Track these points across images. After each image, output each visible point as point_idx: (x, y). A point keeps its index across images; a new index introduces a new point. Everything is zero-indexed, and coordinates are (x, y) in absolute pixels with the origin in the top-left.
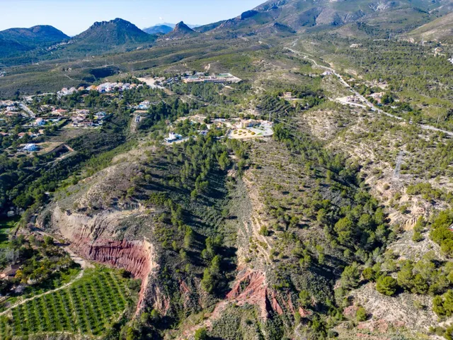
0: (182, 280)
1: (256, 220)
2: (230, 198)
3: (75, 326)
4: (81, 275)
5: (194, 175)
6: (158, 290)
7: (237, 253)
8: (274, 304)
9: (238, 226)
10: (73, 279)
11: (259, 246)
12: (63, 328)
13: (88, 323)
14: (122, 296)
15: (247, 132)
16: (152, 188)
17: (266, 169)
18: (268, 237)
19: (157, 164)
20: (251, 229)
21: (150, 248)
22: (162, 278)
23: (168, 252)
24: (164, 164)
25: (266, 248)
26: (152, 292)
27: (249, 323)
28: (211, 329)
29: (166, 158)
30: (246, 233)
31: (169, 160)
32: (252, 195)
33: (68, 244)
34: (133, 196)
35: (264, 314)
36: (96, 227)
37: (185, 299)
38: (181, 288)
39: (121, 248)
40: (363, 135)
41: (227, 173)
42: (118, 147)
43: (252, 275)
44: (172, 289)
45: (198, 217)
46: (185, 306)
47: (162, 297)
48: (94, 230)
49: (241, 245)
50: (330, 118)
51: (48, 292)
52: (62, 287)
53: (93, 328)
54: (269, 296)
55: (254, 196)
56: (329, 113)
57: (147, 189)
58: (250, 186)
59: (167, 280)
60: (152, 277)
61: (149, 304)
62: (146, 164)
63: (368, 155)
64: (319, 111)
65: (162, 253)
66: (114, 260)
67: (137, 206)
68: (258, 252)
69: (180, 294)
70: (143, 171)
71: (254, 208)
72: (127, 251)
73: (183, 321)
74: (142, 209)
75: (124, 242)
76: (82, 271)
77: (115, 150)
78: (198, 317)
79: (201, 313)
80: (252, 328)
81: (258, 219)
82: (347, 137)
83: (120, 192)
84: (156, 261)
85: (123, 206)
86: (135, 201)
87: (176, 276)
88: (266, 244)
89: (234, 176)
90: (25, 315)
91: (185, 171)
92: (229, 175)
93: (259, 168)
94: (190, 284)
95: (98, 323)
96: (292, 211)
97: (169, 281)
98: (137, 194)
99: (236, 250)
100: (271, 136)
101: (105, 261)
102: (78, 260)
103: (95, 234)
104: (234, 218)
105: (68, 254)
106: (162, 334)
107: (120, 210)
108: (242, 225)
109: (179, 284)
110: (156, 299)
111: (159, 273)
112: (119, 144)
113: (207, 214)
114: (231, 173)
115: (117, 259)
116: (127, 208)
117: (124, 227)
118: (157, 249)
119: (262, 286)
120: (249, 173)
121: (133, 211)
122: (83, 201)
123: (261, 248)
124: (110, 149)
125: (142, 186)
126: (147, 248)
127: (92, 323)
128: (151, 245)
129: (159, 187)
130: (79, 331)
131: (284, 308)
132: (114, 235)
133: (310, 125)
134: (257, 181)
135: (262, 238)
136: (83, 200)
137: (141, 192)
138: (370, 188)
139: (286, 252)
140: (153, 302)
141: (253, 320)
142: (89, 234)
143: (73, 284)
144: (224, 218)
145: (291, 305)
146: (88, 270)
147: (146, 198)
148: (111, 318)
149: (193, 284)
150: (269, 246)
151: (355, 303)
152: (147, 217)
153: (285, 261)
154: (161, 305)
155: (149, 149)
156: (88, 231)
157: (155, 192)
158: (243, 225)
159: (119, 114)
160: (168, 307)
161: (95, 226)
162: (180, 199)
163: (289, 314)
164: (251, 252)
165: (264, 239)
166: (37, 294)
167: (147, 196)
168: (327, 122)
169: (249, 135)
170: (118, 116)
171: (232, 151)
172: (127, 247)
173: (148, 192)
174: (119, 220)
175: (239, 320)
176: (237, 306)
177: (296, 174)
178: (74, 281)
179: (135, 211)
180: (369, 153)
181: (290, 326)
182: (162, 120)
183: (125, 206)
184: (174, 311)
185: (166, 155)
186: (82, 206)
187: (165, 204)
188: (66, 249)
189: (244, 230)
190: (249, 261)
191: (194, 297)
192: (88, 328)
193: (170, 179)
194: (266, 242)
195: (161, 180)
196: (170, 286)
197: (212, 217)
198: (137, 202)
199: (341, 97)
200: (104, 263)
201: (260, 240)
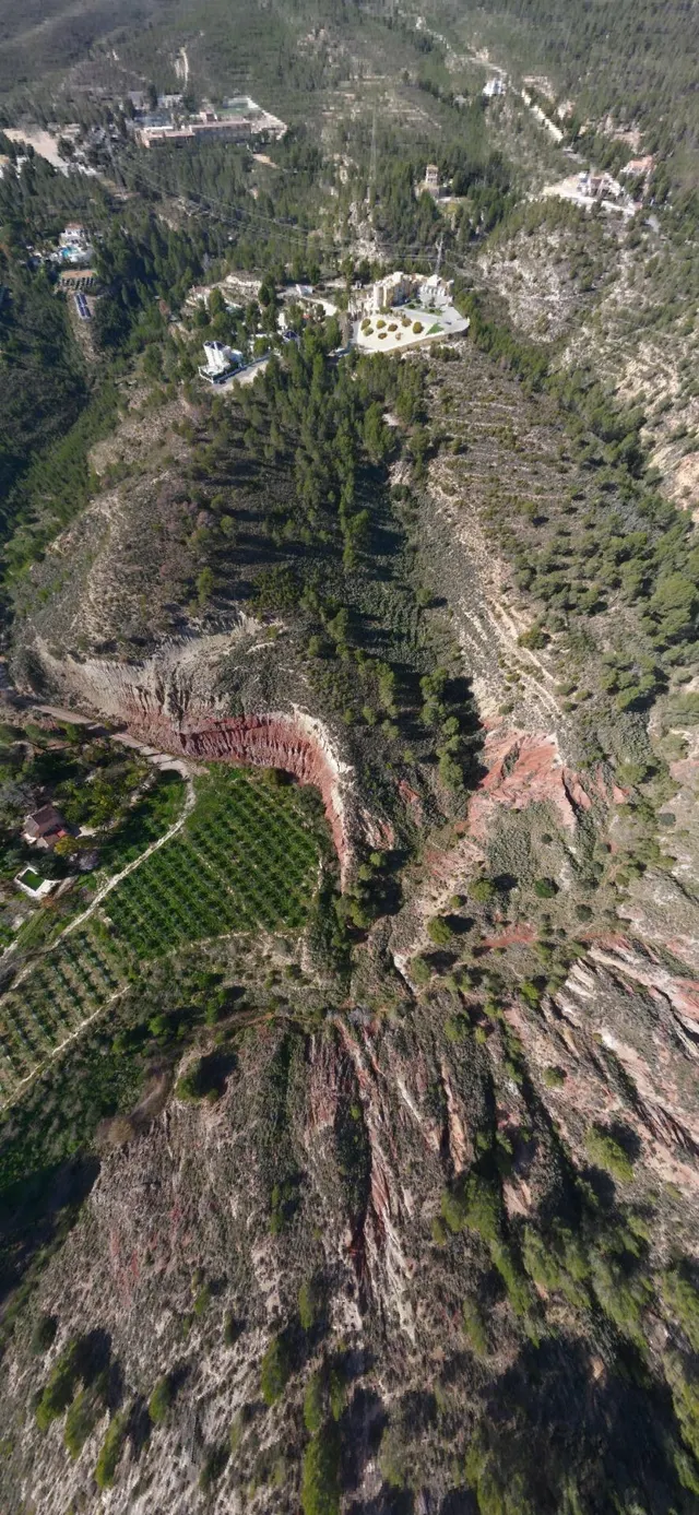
0: (400, 780)
1: (499, 608)
2: (415, 549)
3: (247, 918)
4: (192, 798)
5: (331, 496)
6: (366, 813)
7: (471, 689)
8: (577, 792)
9: (455, 623)
10: (182, 810)
11: (524, 674)
12: (226, 927)
13: (267, 906)
14: (299, 831)
15: (399, 322)
16: (250, 559)
17: (478, 453)
18: (539, 652)
19: (228, 471)
20: (490, 631)
21: (316, 727)
22: (367, 791)
23: (359, 731)
24: (247, 467)
25: (540, 679)
26: (357, 822)
27: (547, 839)
28: (487, 865)
29: (240, 444)
30: (480, 642)
31: (252, 454)
32: (464, 537)
33: (122, 728)
34: (216, 592)
35: (569, 819)
36: (167, 692)
37: (415, 810)
38: (401, 794)
39: (246, 729)
40: (648, 316)
41: (389, 474)
42: (81, 420)
43: (522, 739)
44: (389, 803)
45: (373, 618)
46: (418, 824)
47: (377, 822)
48: (167, 699)
49: (480, 674)
50: (558, 261)
51: (149, 852)
52: (170, 834)
53: (284, 913)
54: (567, 781)
55: (471, 537)
56: (553, 241)
57: (240, 562)
58: (453, 510)
59: (374, 789)
60: (349, 795)
61: (359, 843)
62: (200, 475)
63: (663, 383)
64: (523, 238)
65: (347, 737)
66: (240, 750)
67: (237, 619)
68: (523, 688)
69: (404, 807)
70: (204, 504)
71: (482, 575)
72: (261, 731)
73: (422, 847)
74: (253, 625)
75: (247, 718)
76: (189, 785)
77: (78, 427)
78: (445, 834)
79: (447, 828)
80: (553, 847)
81: (503, 604)
82: (610, 326)
83: (178, 587)
84: (342, 759)
85: (204, 626)
86: (227, 607)
87: (388, 775)
88: (539, 670)
89: (406, 482)
90: (135, 912)
91: (307, 490)
92: (395, 480)
93: (462, 450)
94: (414, 780)
95: (288, 903)
96: (571, 573)
97: (381, 791)
98: (222, 582)
99: (469, 681)
100: (465, 334)
101: (221, 754)
102: (167, 763)
103: (174, 707)
104: (441, 602)
105: (137, 751)
106: (397, 881)
107: (198, 635)
108: (466, 621)
109: (397, 789)
110: (367, 828)
111: (360, 783)
112: (80, 409)
113: (386, 606)
114: (399, 477)
115: (244, 748)
116: (217, 630)
117: (230, 681)
118: (335, 729)
119: (554, 766)
120: (439, 468)
121: (233, 633)
122: (91, 623)
123: (528, 680)
124: (65, 428)
125: (221, 555)
126: (311, 729)
127: (276, 904)
128: (318, 721)
129: (265, 551)
130: (261, 926)
131: (592, 794)
132: (219, 706)
133: (504, 293)
134: (468, 495)
135: (525, 655)
136: (92, 620)
137: (229, 575)
138: (661, 479)
139: (585, 685)
140: (363, 834)
141: (551, 832)
142: (160, 707)
143: (188, 822)
144: (421, 608)
145: (602, 787)
146: (200, 783)
147: (247, 592)
148: (304, 884)
149: (421, 779)
150: (544, 672)
151: (691, 755)
152: (275, 650)
153: (587, 704)
154: (378, 835)
155: (169, 414)
156: (155, 702)
157: (261, 568)
158: (468, 620)
159: (24, 290)
160: (391, 835)
161: (162, 688)
162: (324, 578)
163: (600, 803)
164: (509, 689)
165: (533, 658)
166: (129, 860)
167: (248, 585)
168: (553, 276)
169: (409, 337)
170: (22, 297)
171: (381, 399)
172: (259, 726)
173: (246, 573)
174: (212, 666)
175: (527, 836)
176: (518, 811)
177: (552, 462)
178: (184, 815)
179: (237, 632)
180: (667, 375)
181: (603, 822)
182: (148, 306)
183: (209, 626)
184: (404, 839)
185: (237, 435)
186: (100, 639)
187: (304, 606)
188: (124, 738)
189: (476, 636)
190: (509, 709)
191: (430, 803)
192: (274, 915)
193: (280, 519)
194: (538, 664)
195: (264, 527)
196: (383, 799)
197: (398, 611)
198: (233, 608)
199: (556, 181)
200: (222, 758)
201: (524, 661)
